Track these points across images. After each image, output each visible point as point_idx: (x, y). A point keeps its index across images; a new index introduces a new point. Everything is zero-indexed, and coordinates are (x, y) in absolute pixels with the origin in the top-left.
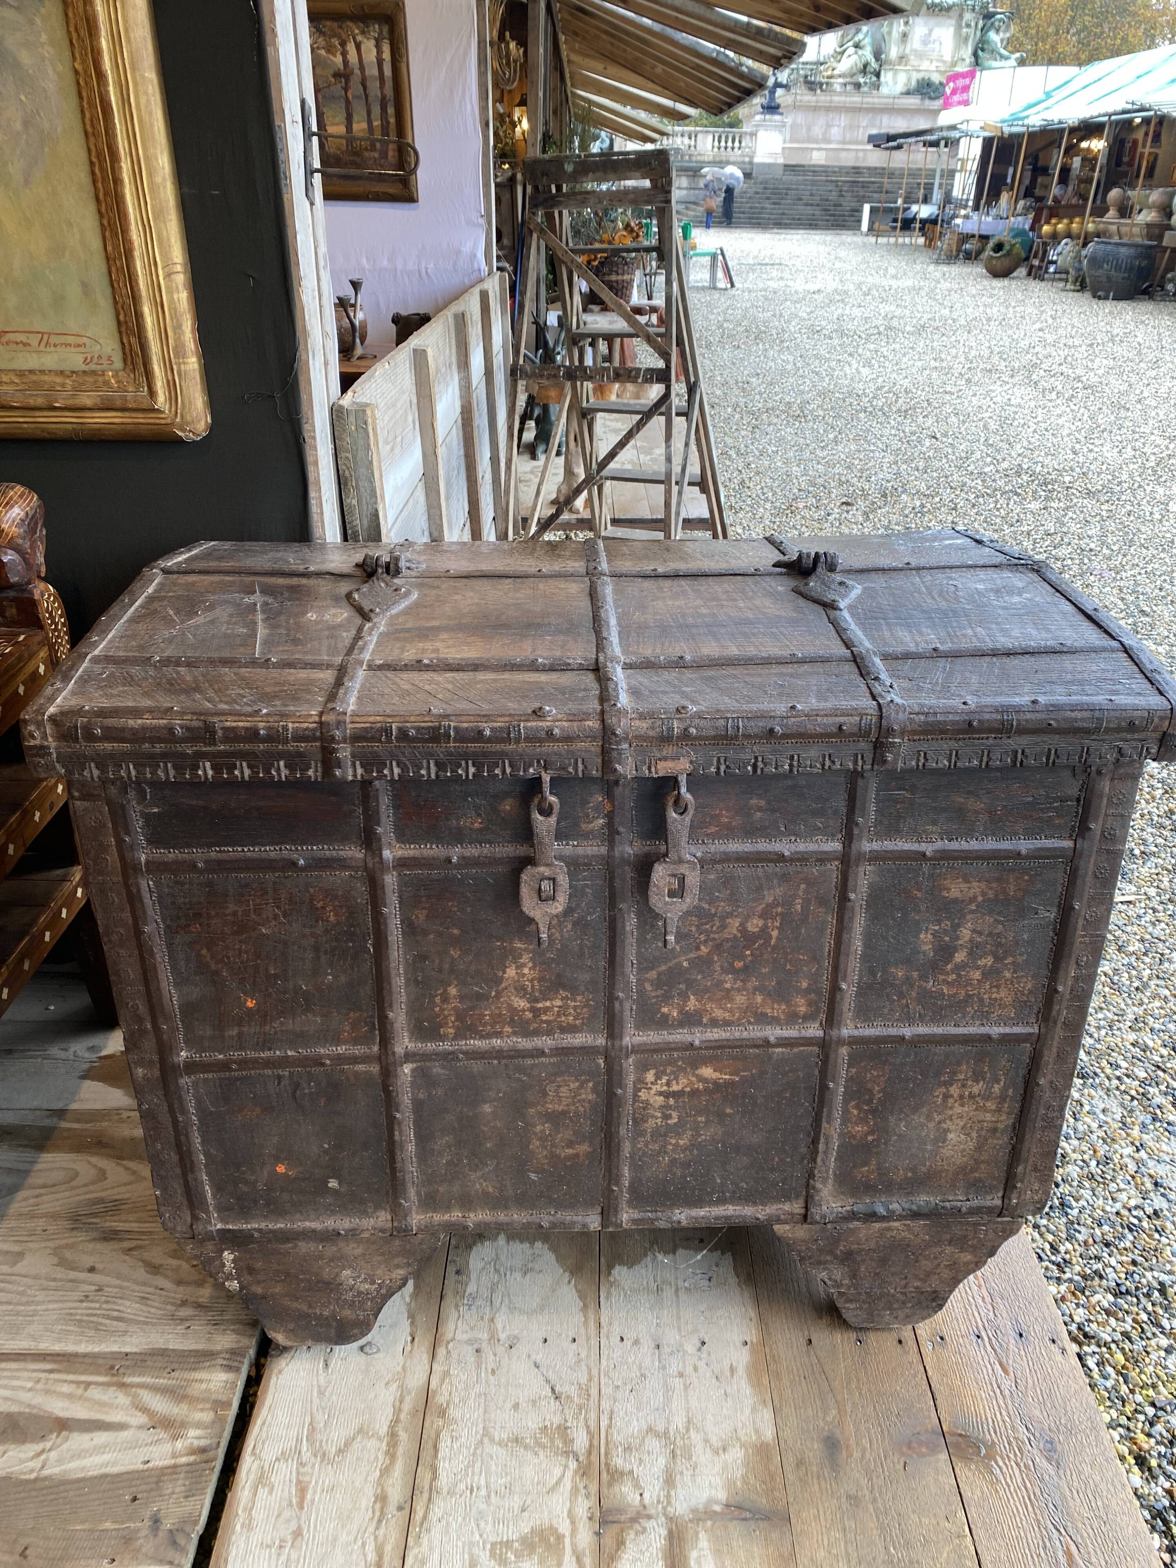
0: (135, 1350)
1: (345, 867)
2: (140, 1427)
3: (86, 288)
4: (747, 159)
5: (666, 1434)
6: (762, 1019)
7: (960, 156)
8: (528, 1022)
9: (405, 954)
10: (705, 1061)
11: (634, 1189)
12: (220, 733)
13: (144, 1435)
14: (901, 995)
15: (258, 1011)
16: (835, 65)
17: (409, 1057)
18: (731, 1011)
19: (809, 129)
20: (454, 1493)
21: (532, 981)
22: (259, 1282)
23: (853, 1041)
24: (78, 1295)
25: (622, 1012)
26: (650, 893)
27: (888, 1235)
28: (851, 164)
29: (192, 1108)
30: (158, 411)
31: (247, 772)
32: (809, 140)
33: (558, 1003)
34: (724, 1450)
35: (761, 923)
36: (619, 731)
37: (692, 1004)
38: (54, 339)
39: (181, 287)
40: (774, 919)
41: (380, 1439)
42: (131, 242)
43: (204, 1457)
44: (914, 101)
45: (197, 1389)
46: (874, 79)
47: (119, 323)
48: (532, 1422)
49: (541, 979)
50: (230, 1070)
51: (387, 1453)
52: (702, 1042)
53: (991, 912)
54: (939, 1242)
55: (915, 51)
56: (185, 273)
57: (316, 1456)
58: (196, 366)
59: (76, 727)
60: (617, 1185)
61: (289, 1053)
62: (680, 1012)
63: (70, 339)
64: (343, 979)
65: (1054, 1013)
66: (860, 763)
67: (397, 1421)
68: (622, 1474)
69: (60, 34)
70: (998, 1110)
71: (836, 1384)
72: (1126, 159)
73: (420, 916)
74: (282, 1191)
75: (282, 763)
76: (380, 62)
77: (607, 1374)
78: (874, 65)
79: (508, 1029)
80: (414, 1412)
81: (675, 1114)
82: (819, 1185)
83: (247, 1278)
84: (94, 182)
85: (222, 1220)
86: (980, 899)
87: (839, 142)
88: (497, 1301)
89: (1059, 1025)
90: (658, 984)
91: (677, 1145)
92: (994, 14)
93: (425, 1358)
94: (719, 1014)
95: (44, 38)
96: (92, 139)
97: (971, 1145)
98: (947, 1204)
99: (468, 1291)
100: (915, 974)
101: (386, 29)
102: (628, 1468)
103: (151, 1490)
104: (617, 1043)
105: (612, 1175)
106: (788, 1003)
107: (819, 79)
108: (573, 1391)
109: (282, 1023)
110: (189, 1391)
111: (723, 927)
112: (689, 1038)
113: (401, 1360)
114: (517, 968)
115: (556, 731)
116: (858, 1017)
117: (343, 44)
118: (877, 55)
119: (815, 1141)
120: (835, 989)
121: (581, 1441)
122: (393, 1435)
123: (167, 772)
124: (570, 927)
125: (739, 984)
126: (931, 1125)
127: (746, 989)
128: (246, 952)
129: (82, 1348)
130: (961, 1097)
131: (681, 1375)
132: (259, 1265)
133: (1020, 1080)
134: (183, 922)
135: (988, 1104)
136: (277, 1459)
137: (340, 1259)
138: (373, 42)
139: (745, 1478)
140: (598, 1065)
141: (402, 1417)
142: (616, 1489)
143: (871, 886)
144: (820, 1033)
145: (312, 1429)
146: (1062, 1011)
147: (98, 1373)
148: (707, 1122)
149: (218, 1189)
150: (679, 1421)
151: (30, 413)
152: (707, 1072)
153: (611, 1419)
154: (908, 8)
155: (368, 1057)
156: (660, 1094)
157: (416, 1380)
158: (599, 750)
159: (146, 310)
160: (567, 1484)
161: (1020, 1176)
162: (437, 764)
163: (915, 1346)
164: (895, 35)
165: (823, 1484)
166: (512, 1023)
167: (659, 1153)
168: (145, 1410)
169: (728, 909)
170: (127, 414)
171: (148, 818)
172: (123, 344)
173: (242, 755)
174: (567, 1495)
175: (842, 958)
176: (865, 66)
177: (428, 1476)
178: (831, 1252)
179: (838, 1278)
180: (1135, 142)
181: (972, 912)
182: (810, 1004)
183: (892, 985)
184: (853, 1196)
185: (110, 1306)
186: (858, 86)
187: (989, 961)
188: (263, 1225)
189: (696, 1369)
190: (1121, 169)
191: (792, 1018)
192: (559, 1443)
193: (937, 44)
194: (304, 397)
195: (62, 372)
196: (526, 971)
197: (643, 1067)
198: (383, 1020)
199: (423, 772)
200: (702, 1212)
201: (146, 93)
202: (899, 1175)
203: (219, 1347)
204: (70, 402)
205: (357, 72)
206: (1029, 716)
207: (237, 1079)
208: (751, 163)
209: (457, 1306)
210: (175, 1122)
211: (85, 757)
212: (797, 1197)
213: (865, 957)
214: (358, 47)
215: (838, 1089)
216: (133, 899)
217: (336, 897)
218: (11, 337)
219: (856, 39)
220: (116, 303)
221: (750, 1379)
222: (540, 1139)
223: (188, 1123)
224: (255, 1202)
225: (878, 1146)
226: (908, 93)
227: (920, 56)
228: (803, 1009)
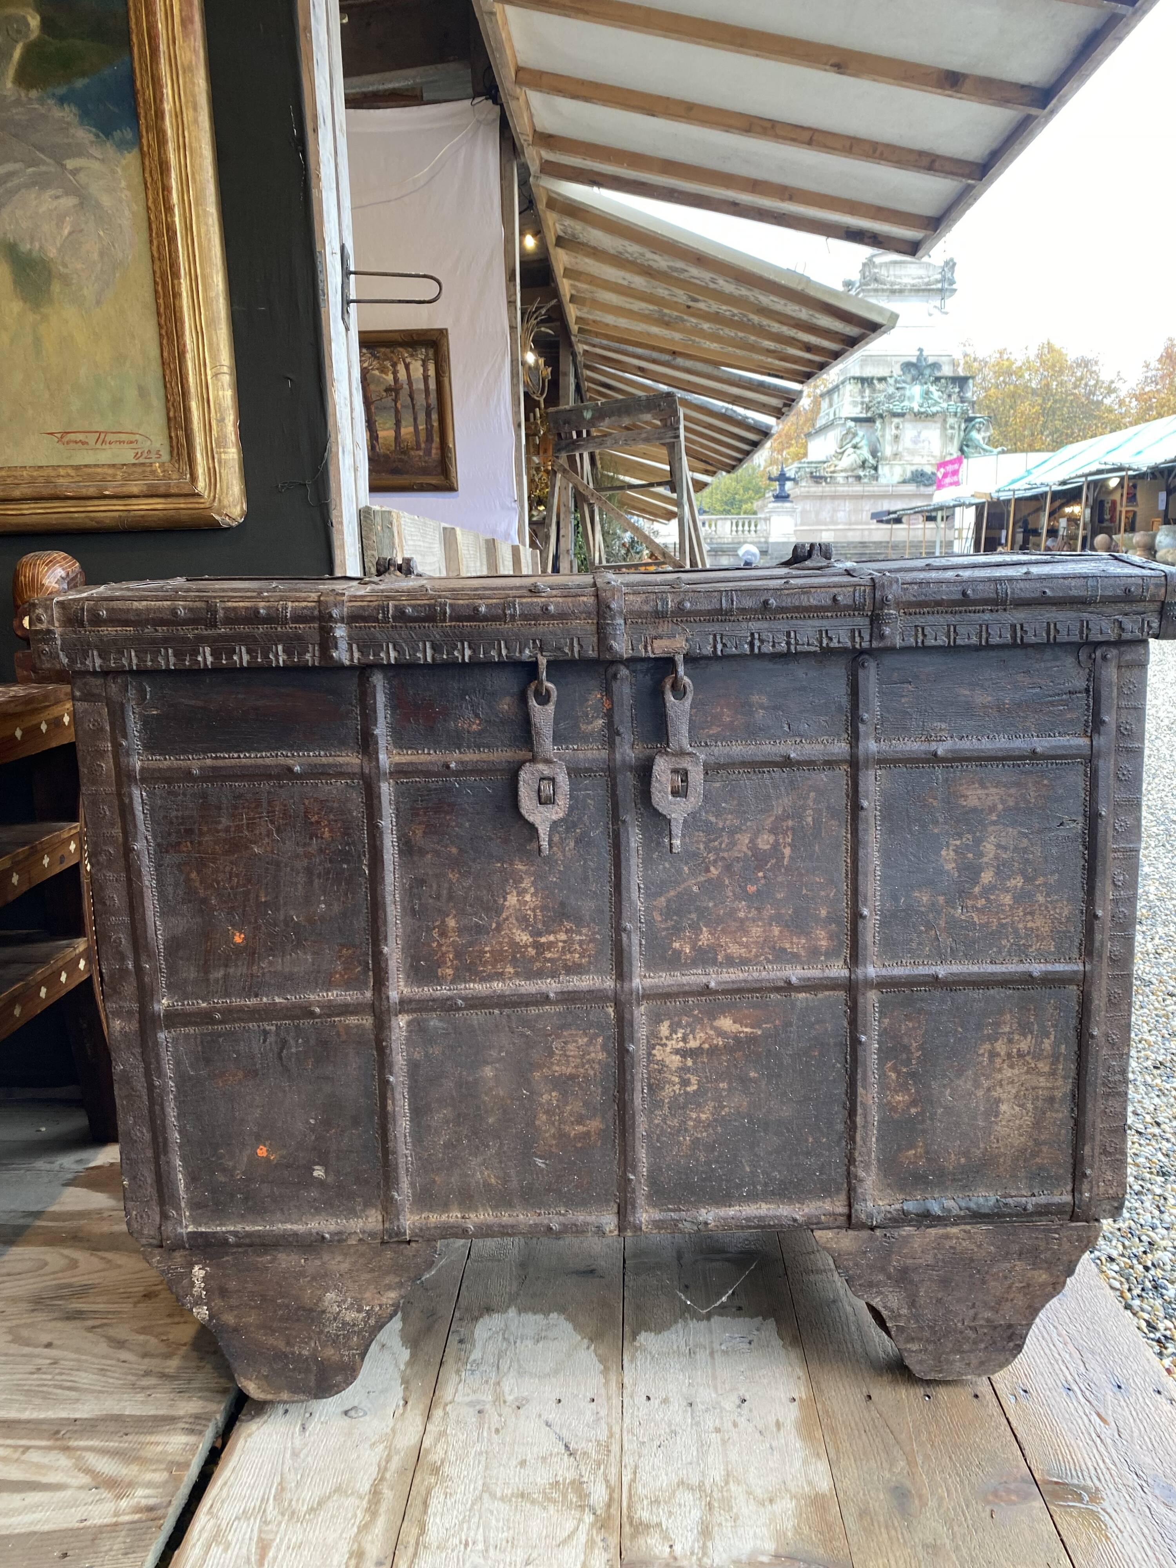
0: (85, 1416)
1: (341, 775)
2: (81, 1488)
3: (143, 392)
4: (763, 540)
5: (701, 1486)
6: (781, 956)
7: (957, 525)
8: (532, 960)
9: (401, 877)
10: (724, 1010)
11: (653, 1181)
12: (221, 614)
13: (83, 1495)
14: (930, 926)
15: (246, 948)
16: (836, 462)
17: (405, 1005)
18: (746, 946)
19: (817, 514)
20: (445, 1548)
21: (534, 910)
22: (231, 1308)
23: (884, 984)
24: (30, 1368)
25: (630, 946)
26: (653, 790)
27: (948, 1244)
28: (858, 539)
29: (169, 1069)
30: (198, 495)
31: (246, 658)
32: (819, 523)
33: (563, 936)
34: (771, 1501)
35: (772, 839)
36: (614, 606)
37: (705, 937)
38: (109, 438)
39: (226, 386)
40: (785, 833)
41: (361, 1498)
42: (185, 345)
43: (152, 1515)
44: (911, 488)
45: (151, 1451)
46: (873, 472)
47: (169, 419)
48: (542, 1478)
49: (543, 908)
50: (214, 1022)
51: (368, 1510)
52: (719, 983)
53: (1014, 823)
54: (1007, 1256)
55: (908, 449)
56: (231, 375)
57: (283, 1515)
58: (236, 456)
59: (82, 609)
60: (634, 1174)
61: (277, 1000)
62: (693, 948)
63: (123, 437)
64: (336, 908)
65: (1097, 944)
66: (857, 639)
67: (382, 1479)
68: (648, 1526)
69: (137, 180)
70: (1053, 1073)
71: (903, 1437)
72: (1107, 517)
73: (418, 834)
74: (263, 1182)
75: (280, 648)
76: (426, 378)
77: (631, 1431)
78: (872, 461)
79: (510, 969)
80: (402, 1471)
81: (694, 1079)
82: (862, 1174)
83: (218, 1302)
84: (157, 298)
85: (195, 1221)
86: (1000, 807)
87: (846, 524)
88: (504, 1366)
89: (1105, 960)
90: (669, 912)
91: (698, 1121)
92: (974, 418)
93: (419, 1421)
94: (734, 950)
95: (123, 184)
96: (157, 263)
97: (1028, 1120)
98: (1010, 1200)
99: (472, 1358)
100: (941, 899)
101: (431, 352)
102: (655, 1520)
103: (86, 1547)
104: (626, 986)
105: (627, 1161)
106: (807, 934)
107: (822, 474)
108: (591, 1448)
109: (271, 963)
110: (142, 1453)
111: (733, 844)
112: (704, 979)
113: (391, 1422)
114: (518, 894)
115: (552, 608)
116: (885, 953)
117: (394, 365)
118: (874, 454)
119: (852, 1113)
120: (856, 917)
121: (599, 1494)
122: (375, 1494)
123: (168, 660)
124: (572, 844)
125: (753, 913)
126: (980, 1093)
127: (760, 919)
128: (237, 876)
129: (26, 1415)
130: (1009, 1055)
131: (718, 1430)
132: (233, 1284)
133: (1072, 1034)
134: (173, 838)
135: (1040, 1065)
136: (237, 1518)
137: (322, 1278)
138: (420, 362)
139: (797, 1530)
140: (607, 1015)
141: (388, 1475)
142: (641, 1541)
143: (883, 793)
144: (845, 973)
145: (282, 1488)
146: (1108, 946)
147: (41, 1439)
148: (729, 1090)
149: (193, 1178)
150: (716, 1474)
151: (82, 502)
152: (726, 1023)
153: (635, 1473)
154: (884, 322)
155: (359, 1005)
156: (677, 1052)
157: (408, 1439)
158: (594, 628)
159: (194, 405)
160: (582, 1537)
161: (1088, 1159)
162: (433, 648)
163: (994, 1399)
164: (888, 437)
165: (893, 1533)
166: (514, 961)
167: (679, 1131)
168: (88, 1471)
169: (737, 822)
170: (169, 500)
171: (146, 721)
172: (171, 437)
173: (242, 639)
174: (581, 1547)
175: (861, 878)
176: (864, 462)
177: (415, 1531)
178: (883, 1269)
179: (895, 1305)
180: (1114, 503)
181: (994, 823)
182: (831, 938)
183: (917, 912)
184: (902, 1189)
185: (64, 1377)
186: (859, 478)
187: (1017, 882)
188: (239, 1228)
189: (735, 1425)
190: (1104, 525)
191: (814, 953)
192: (572, 1497)
193: (926, 443)
194: (333, 485)
195: (114, 465)
196: (528, 898)
197: (656, 1019)
198: (378, 957)
199: (419, 655)
200: (731, 1212)
201: (206, 224)
202: (951, 1161)
203: (181, 1413)
204: (119, 490)
205: (406, 386)
206: (1022, 584)
207: (220, 1035)
208: (766, 542)
209: (458, 1372)
210: (151, 1087)
211: (89, 644)
212: (838, 1191)
213: (885, 879)
214: (407, 367)
215: (871, 1041)
216: (125, 811)
217: (331, 810)
218: (72, 437)
219: (854, 442)
220: (167, 400)
221: (798, 1430)
222: (547, 1112)
223: (164, 1089)
224: (232, 1196)
225: (923, 1121)
226: (904, 482)
227: (912, 453)
228: (824, 943)
